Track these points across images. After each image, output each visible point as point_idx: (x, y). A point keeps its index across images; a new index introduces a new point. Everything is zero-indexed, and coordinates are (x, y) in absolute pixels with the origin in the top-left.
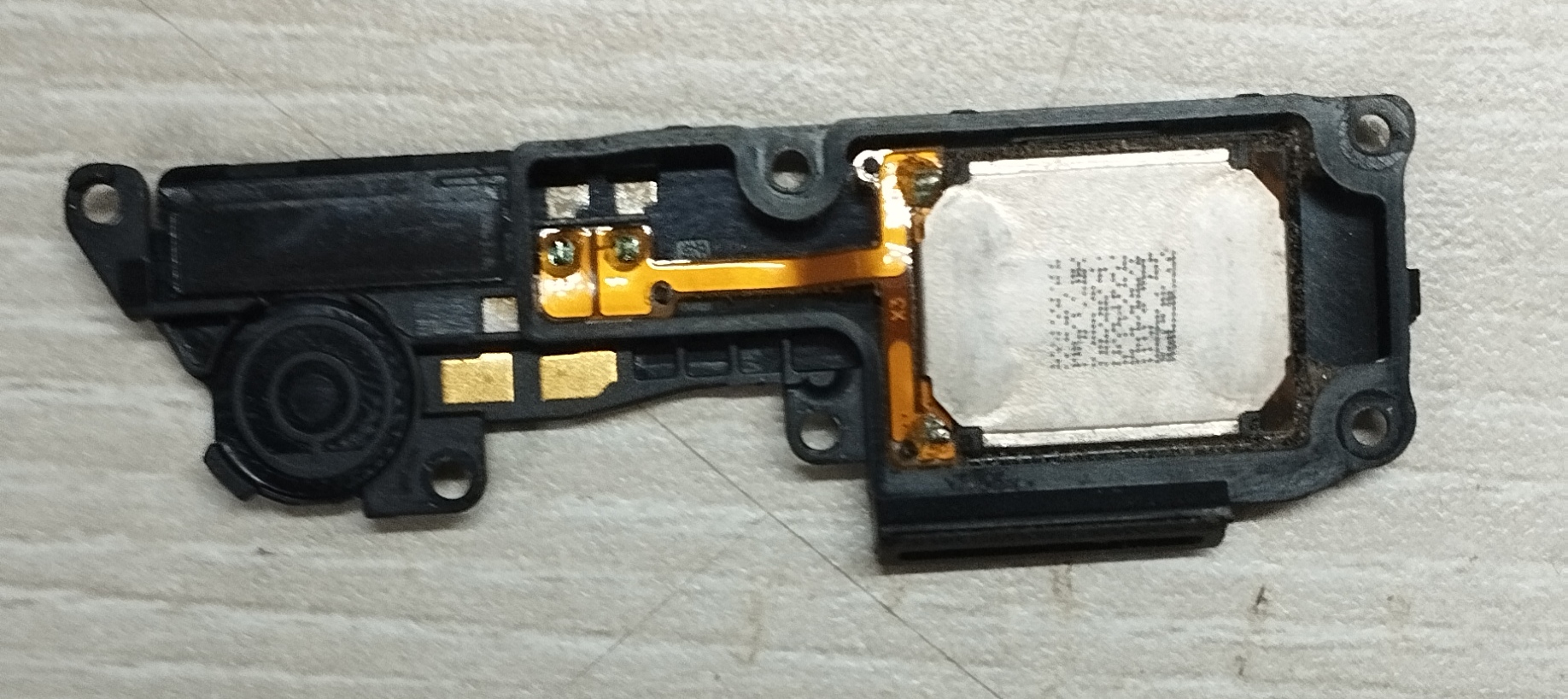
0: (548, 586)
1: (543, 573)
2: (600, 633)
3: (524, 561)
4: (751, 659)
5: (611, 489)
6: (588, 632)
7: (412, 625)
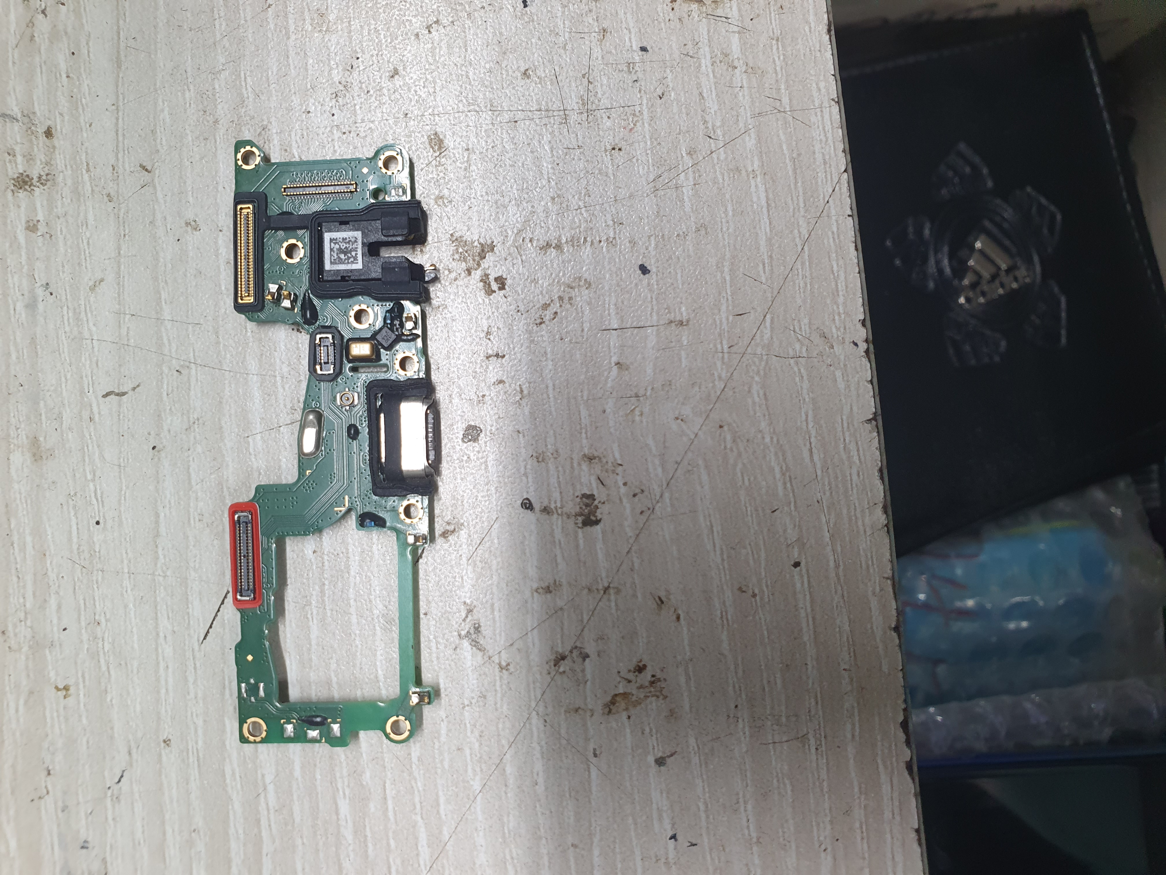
0: (573, 794)
1: (568, 796)
2: (589, 771)
3: (564, 804)
4: (591, 710)
5: (532, 773)
6: (589, 776)
7: (595, 844)
